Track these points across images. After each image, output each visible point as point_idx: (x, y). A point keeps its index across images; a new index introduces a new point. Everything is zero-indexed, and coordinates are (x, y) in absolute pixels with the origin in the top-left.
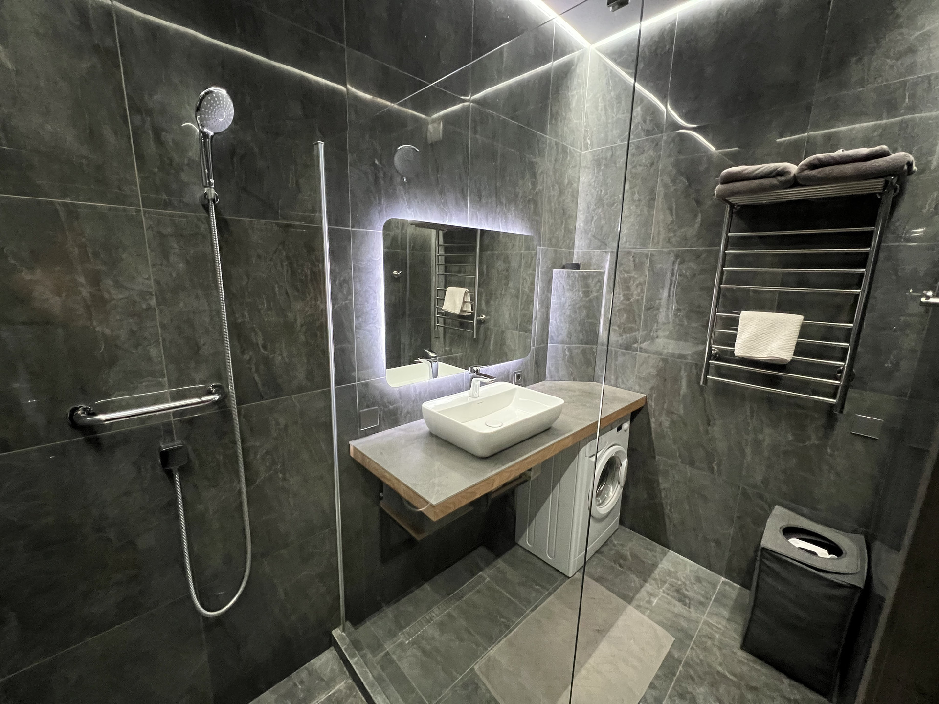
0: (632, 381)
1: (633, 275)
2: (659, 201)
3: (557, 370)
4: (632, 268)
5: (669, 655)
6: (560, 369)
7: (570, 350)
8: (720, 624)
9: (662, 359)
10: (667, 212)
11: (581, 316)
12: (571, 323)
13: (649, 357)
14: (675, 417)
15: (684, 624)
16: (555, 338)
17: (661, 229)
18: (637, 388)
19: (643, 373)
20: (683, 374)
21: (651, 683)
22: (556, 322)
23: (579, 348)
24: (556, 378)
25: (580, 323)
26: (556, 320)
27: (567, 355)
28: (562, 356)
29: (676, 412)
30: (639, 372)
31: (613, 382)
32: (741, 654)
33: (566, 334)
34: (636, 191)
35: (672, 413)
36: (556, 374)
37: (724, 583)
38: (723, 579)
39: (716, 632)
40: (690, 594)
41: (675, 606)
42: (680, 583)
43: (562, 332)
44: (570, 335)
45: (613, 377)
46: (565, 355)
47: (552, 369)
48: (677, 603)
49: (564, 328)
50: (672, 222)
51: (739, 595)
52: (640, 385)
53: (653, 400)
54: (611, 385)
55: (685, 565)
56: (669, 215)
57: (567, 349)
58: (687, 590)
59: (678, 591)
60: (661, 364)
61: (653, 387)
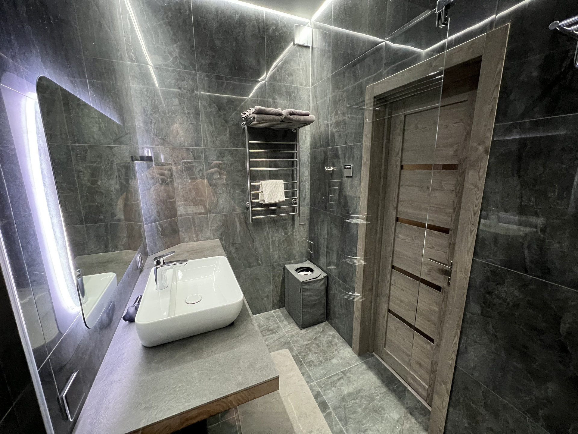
0: (208, 234)
1: (194, 164)
2: (203, 117)
3: (155, 245)
5: (293, 356)
6: (157, 243)
7: (161, 226)
8: (289, 328)
9: (224, 215)
10: (209, 124)
11: (163, 197)
12: (158, 205)
13: (216, 215)
14: (237, 245)
15: (283, 340)
16: (148, 219)
17: (207, 135)
18: (212, 237)
19: (214, 226)
20: (237, 220)
21: (302, 373)
22: (147, 206)
23: (167, 222)
24: (156, 251)
25: (163, 203)
26: (146, 204)
27: (160, 230)
28: (156, 232)
29: (237, 242)
30: (211, 227)
31: (195, 239)
32: (303, 331)
33: (156, 214)
34: (185, 106)
35: (235, 244)
36: (155, 248)
37: (274, 312)
38: (273, 311)
39: (292, 332)
40: (272, 327)
41: (274, 337)
42: (265, 326)
43: (153, 213)
44: (158, 214)
45: (194, 236)
46: (158, 231)
47: (151, 245)
48: (273, 335)
49: (153, 210)
50: (213, 131)
51: (282, 312)
52: (214, 235)
53: (224, 240)
54: (194, 241)
55: (259, 317)
56: (210, 126)
57: (159, 226)
58: (270, 327)
59: (269, 330)
60: (224, 218)
61: (222, 233)
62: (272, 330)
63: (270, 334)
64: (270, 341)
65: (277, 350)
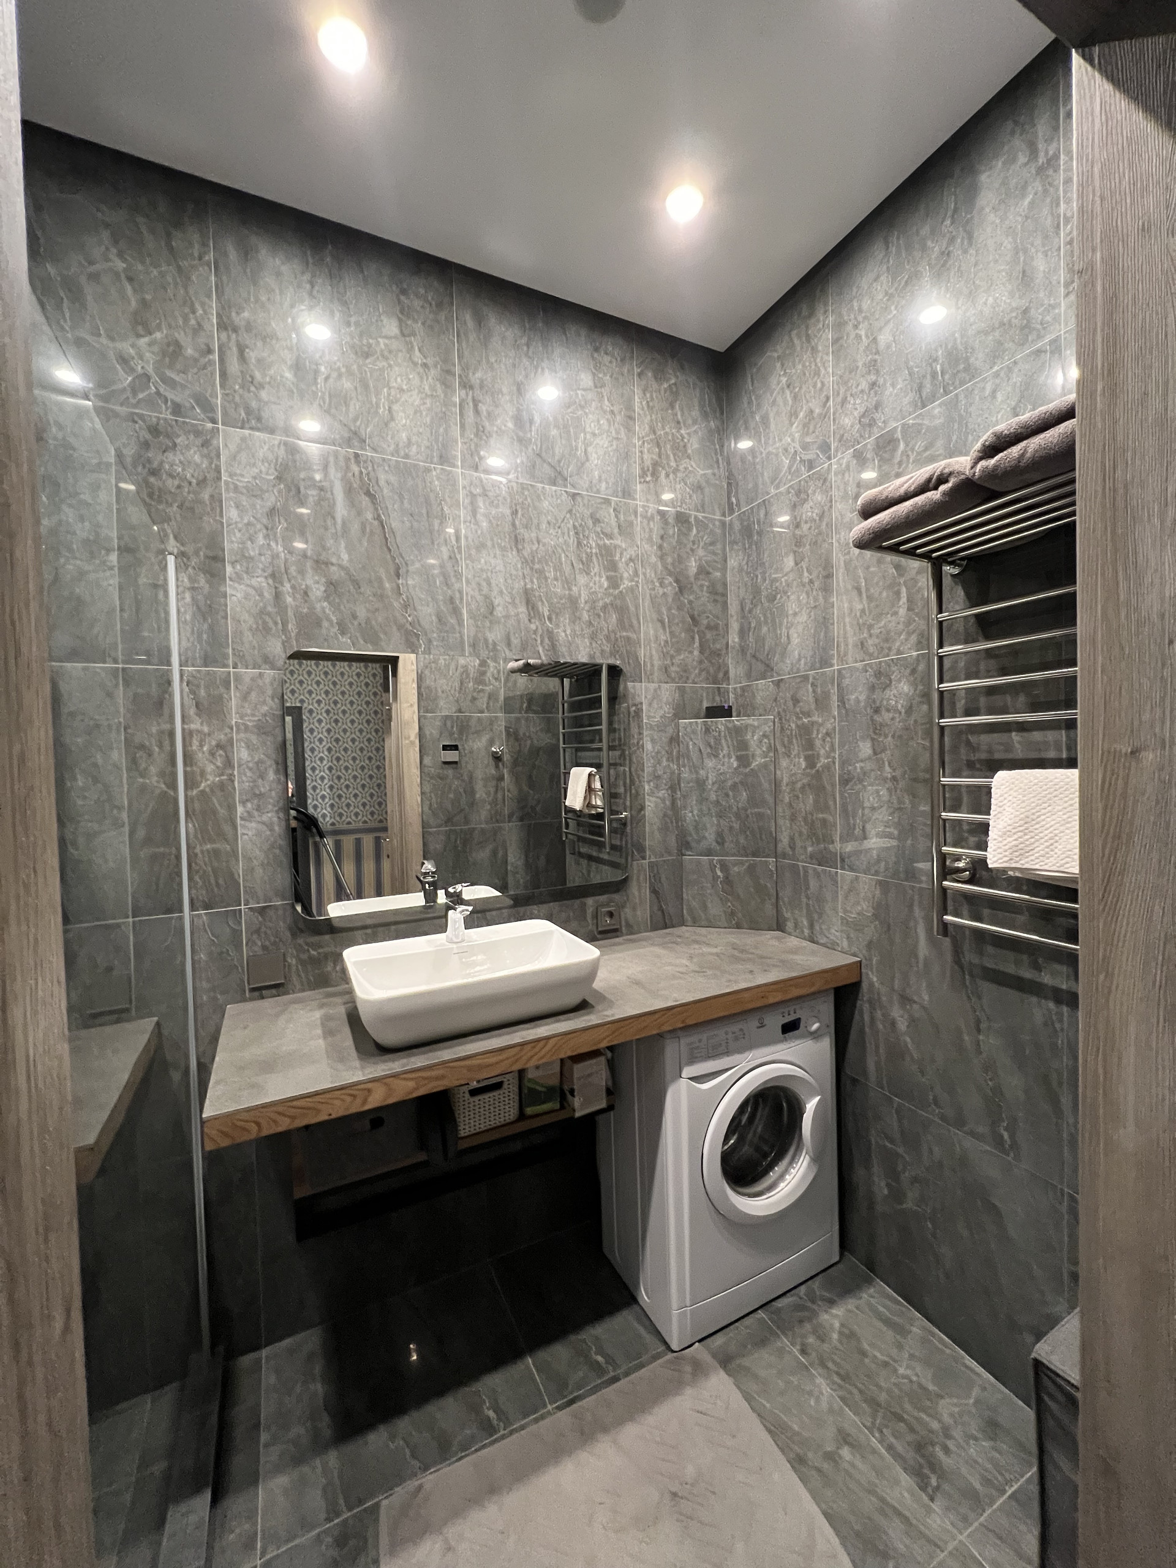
0: (836, 930)
1: (815, 718)
3: (704, 907)
4: (813, 706)
6: (711, 906)
7: (725, 868)
9: (880, 883)
11: (738, 802)
12: (720, 818)
13: (857, 878)
14: (916, 1010)
16: (694, 845)
18: (845, 944)
19: (851, 912)
20: (917, 913)
22: (694, 817)
23: (742, 863)
24: (703, 923)
26: (692, 813)
27: (719, 877)
28: (711, 878)
29: (916, 999)
30: (845, 911)
33: (713, 838)
35: (910, 1001)
36: (702, 914)
40: (949, 1461)
41: (896, 1484)
42: (935, 1426)
43: (707, 836)
44: (721, 838)
46: (715, 877)
47: (695, 904)
48: (906, 1480)
49: (709, 828)
50: (863, 612)
52: (848, 938)
53: (873, 970)
57: (719, 868)
58: (946, 1450)
59: (920, 1447)
60: (878, 892)
61: (870, 942)
62: (934, 1466)
63: (897, 1456)
64: (859, 1463)
65: (826, 1515)
